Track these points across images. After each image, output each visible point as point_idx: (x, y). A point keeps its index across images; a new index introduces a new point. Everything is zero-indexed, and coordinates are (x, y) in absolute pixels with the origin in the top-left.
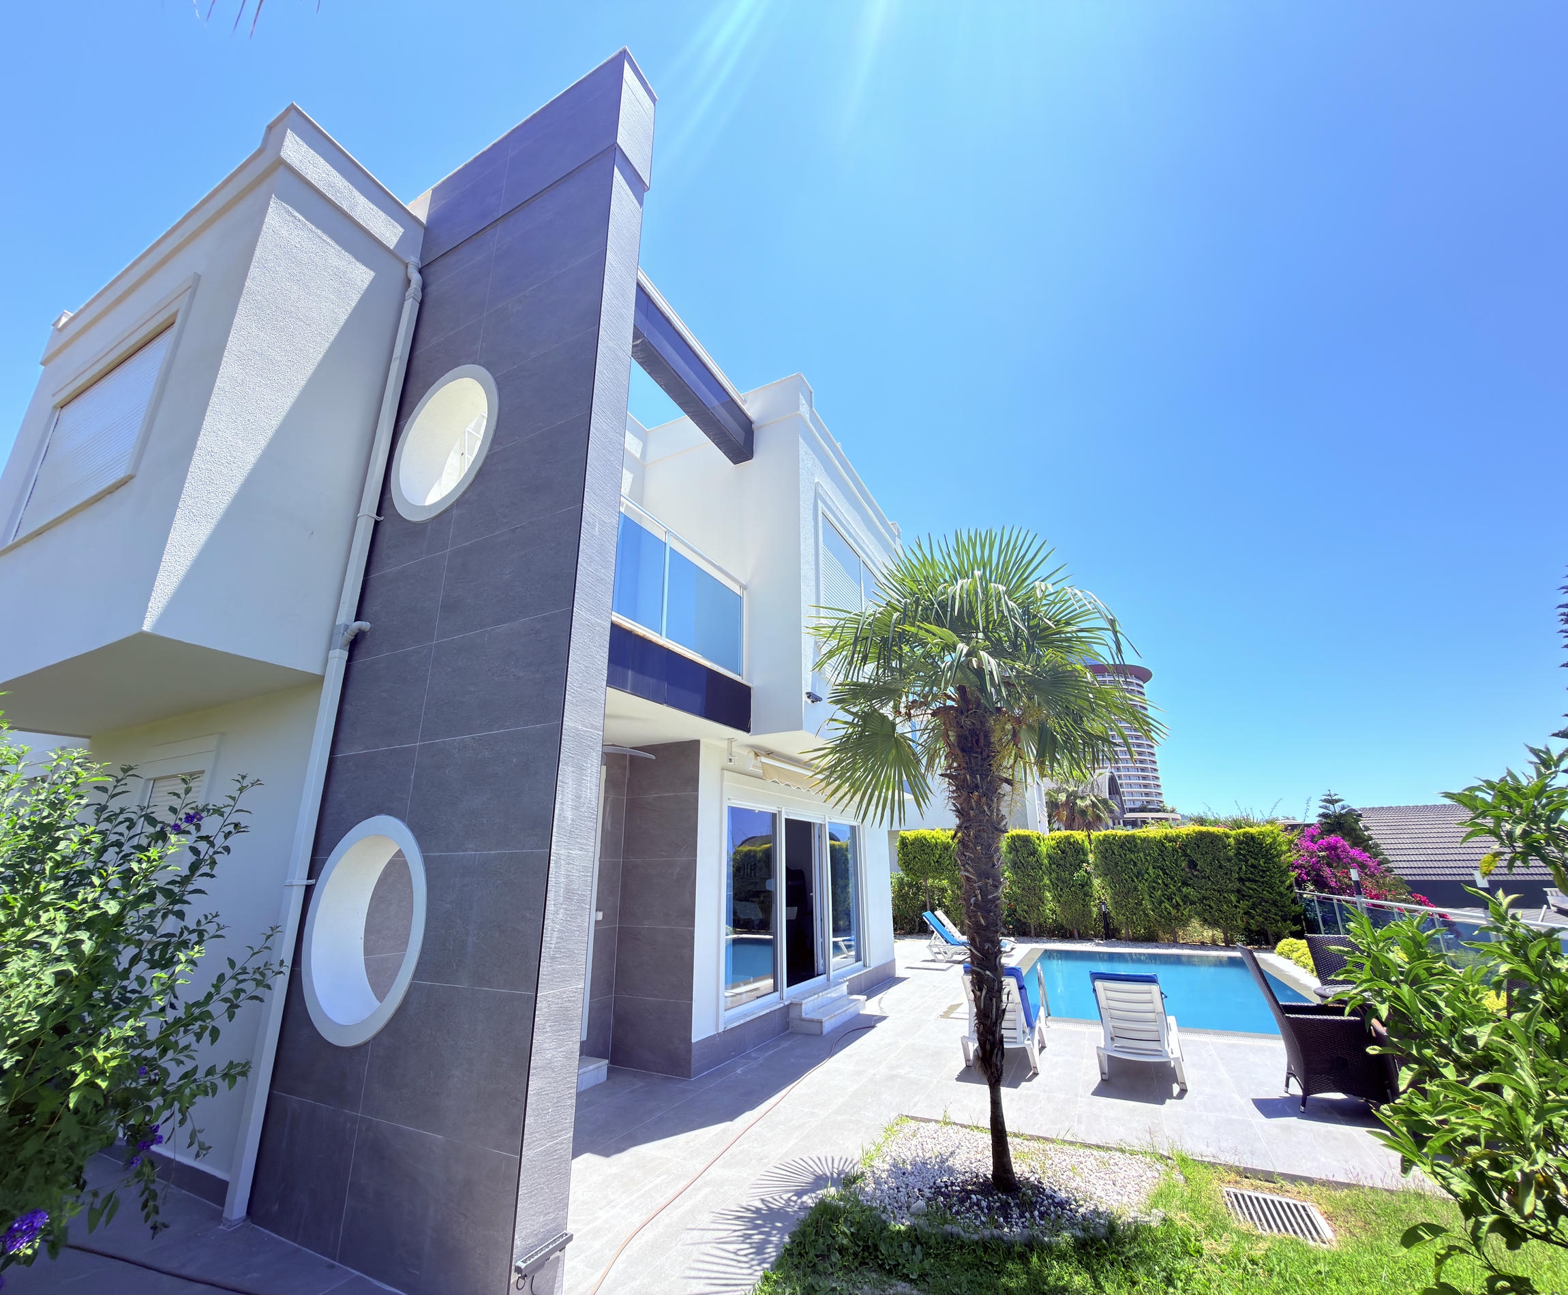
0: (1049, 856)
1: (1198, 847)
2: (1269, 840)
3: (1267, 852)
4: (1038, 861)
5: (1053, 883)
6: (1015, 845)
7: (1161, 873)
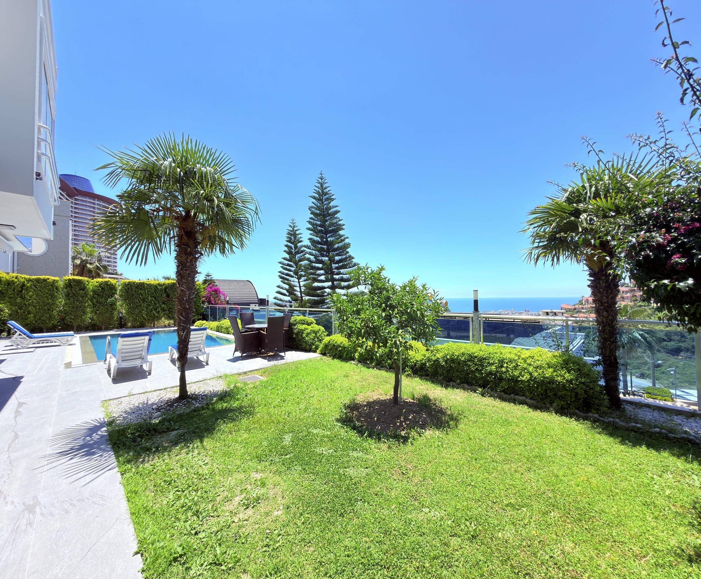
0: (94, 291)
4: (85, 293)
5: (93, 304)
6: (70, 284)
7: (154, 299)
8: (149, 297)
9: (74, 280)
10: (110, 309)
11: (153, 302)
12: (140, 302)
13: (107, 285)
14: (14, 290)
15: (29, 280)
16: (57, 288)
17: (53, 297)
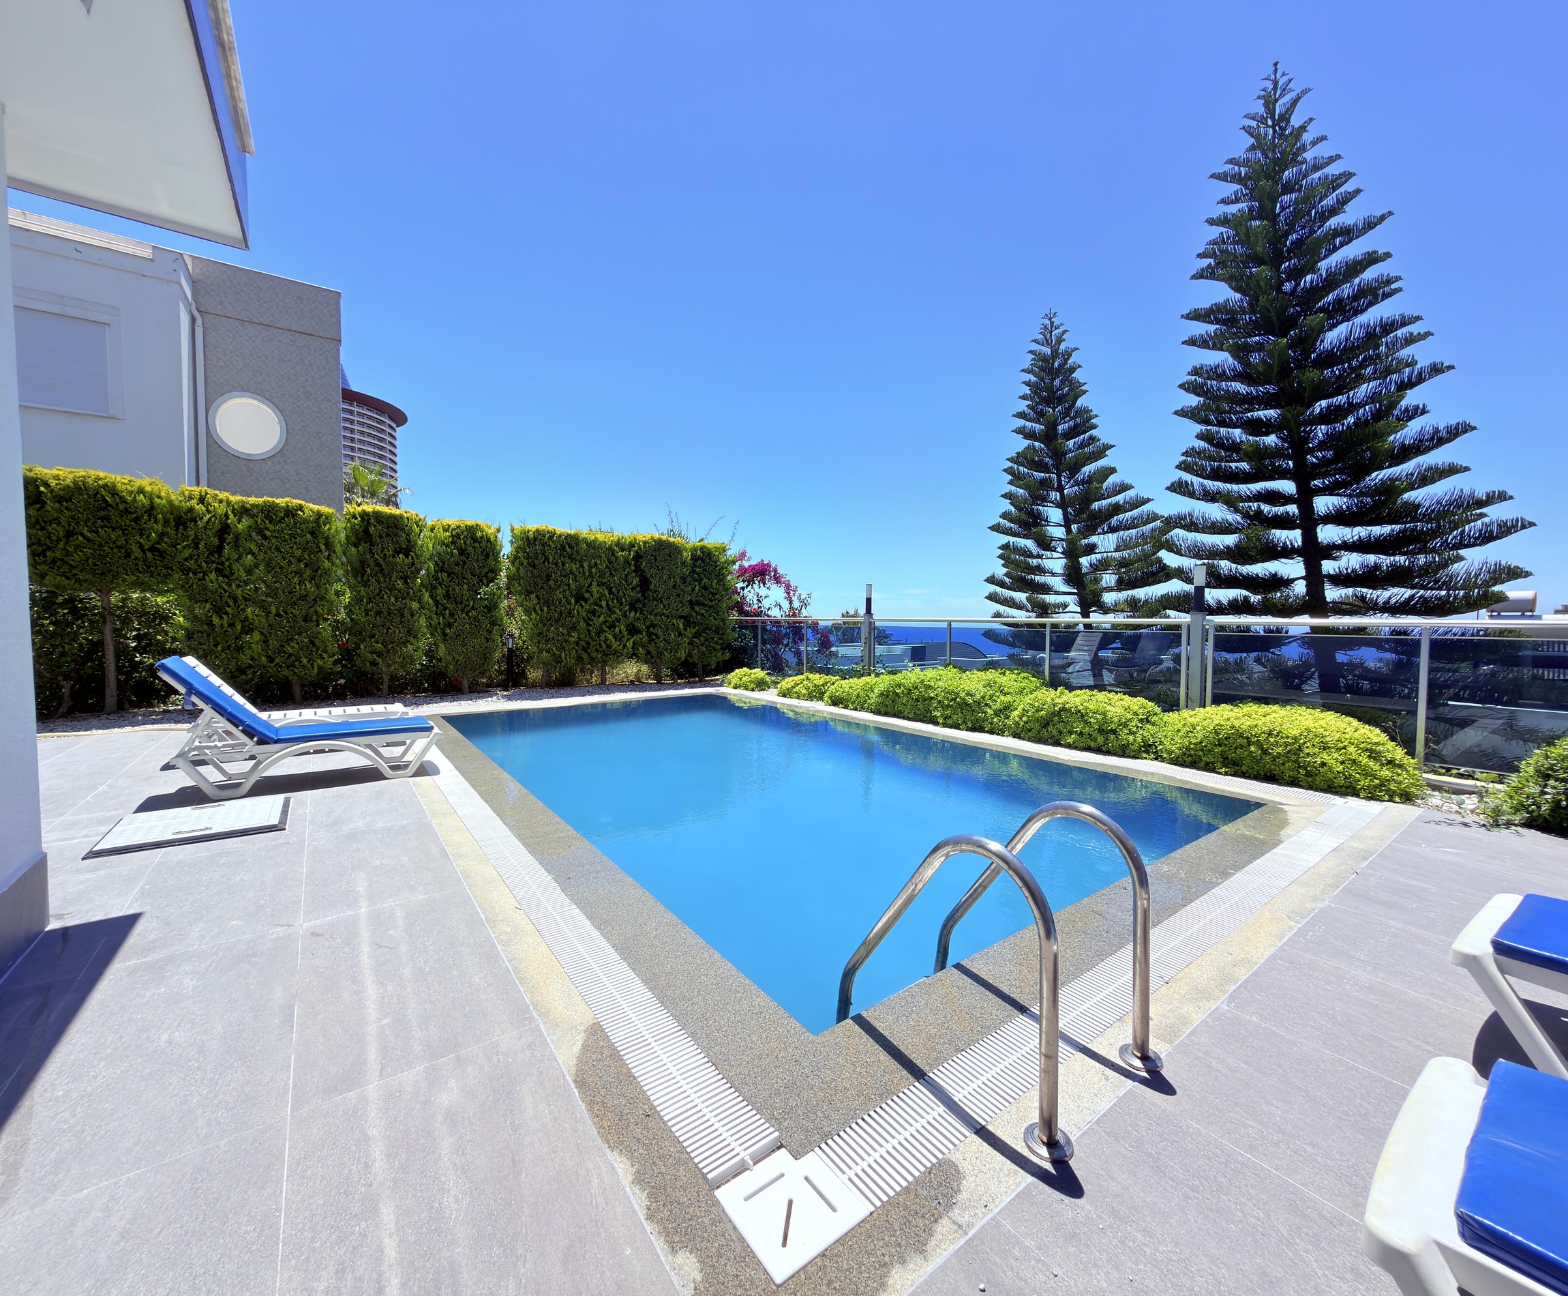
0: (437, 558)
1: (655, 559)
2: (723, 558)
3: (720, 571)
4: (413, 564)
5: (437, 603)
6: (366, 532)
8: (594, 584)
9: (377, 515)
10: (486, 624)
12: (569, 602)
13: (475, 540)
14: (196, 546)
15: (243, 511)
16: (329, 545)
17: (318, 574)
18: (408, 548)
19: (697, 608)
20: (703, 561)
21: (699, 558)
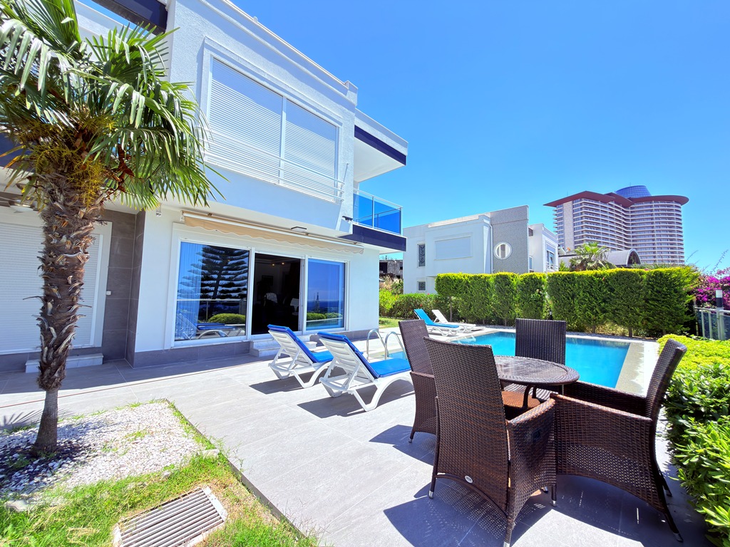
0: (518, 286)
1: (617, 280)
2: (674, 276)
3: (671, 283)
4: (511, 288)
5: (519, 299)
7: (588, 295)
8: (582, 292)
9: (500, 275)
11: (587, 300)
12: (568, 299)
13: (532, 279)
14: (462, 287)
15: (471, 278)
16: (488, 285)
17: (485, 292)
18: (508, 284)
19: (650, 302)
20: (656, 279)
21: (653, 277)
